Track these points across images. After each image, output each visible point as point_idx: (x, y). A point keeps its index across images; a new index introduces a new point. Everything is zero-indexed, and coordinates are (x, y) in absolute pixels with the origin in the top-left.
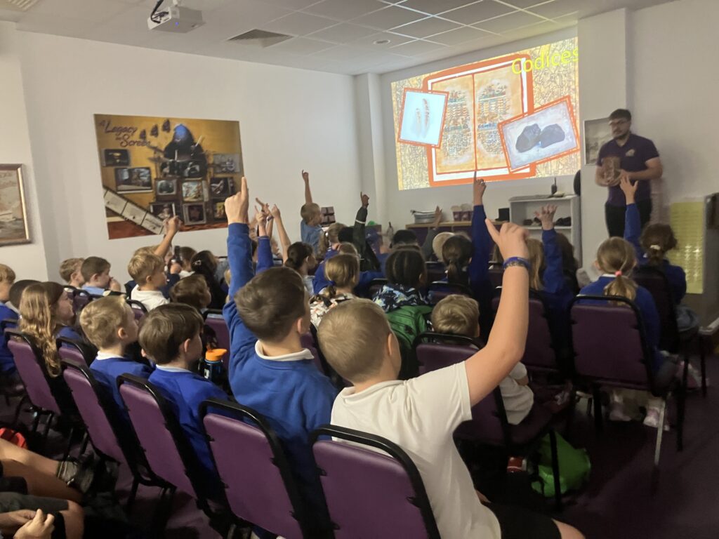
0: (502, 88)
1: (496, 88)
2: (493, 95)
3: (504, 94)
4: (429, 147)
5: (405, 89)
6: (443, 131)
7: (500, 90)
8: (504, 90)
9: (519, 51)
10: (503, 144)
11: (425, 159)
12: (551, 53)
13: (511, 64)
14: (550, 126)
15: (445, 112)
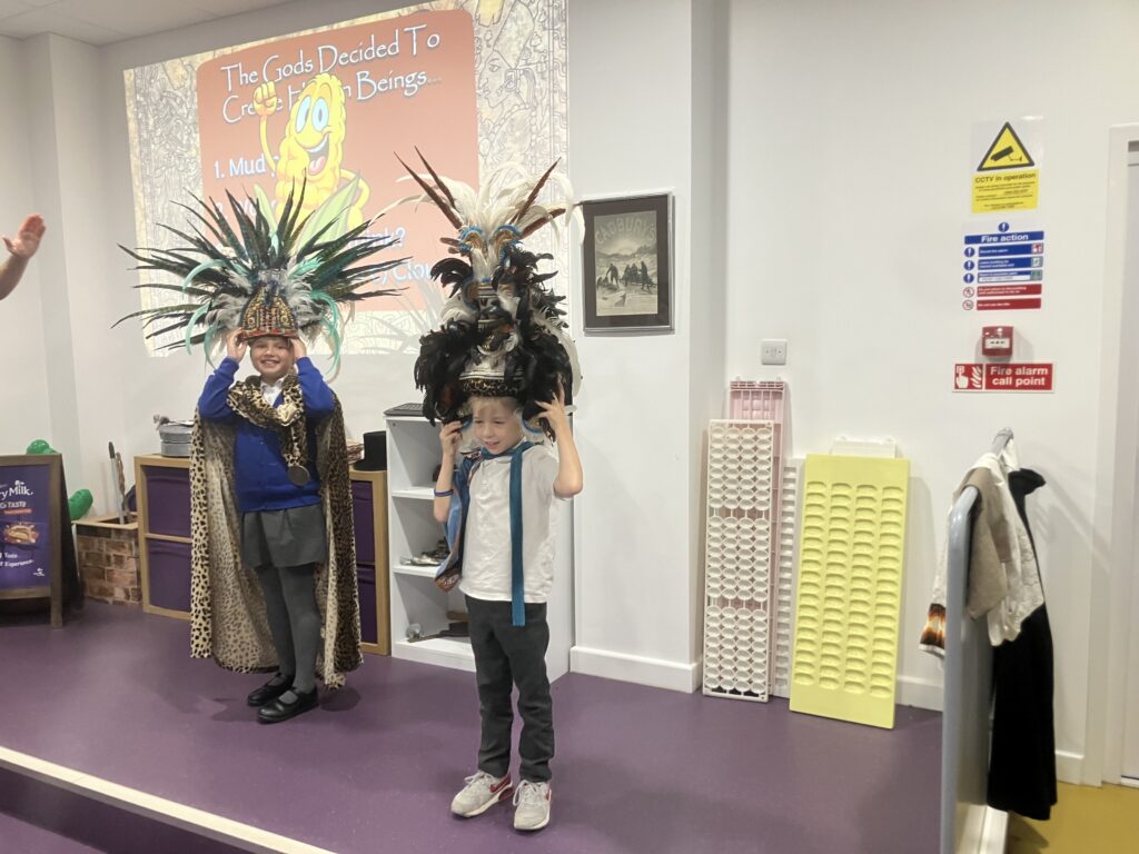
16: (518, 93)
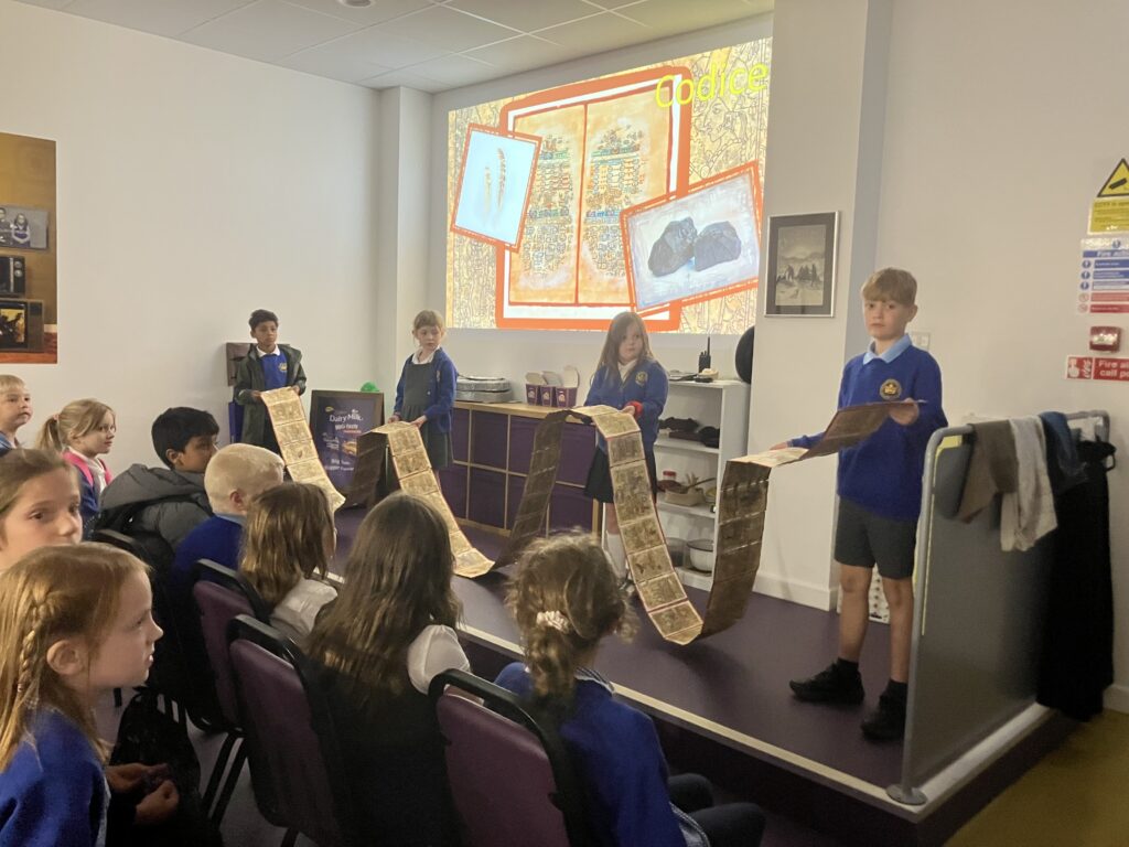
0: (634, 137)
1: (623, 135)
2: (618, 151)
3: (636, 148)
4: (500, 247)
5: (470, 125)
6: (527, 217)
7: (631, 140)
8: (637, 142)
9: (672, 58)
10: (627, 255)
11: (492, 270)
12: (729, 66)
13: (653, 87)
14: (716, 225)
15: (533, 179)
16: (733, 131)
